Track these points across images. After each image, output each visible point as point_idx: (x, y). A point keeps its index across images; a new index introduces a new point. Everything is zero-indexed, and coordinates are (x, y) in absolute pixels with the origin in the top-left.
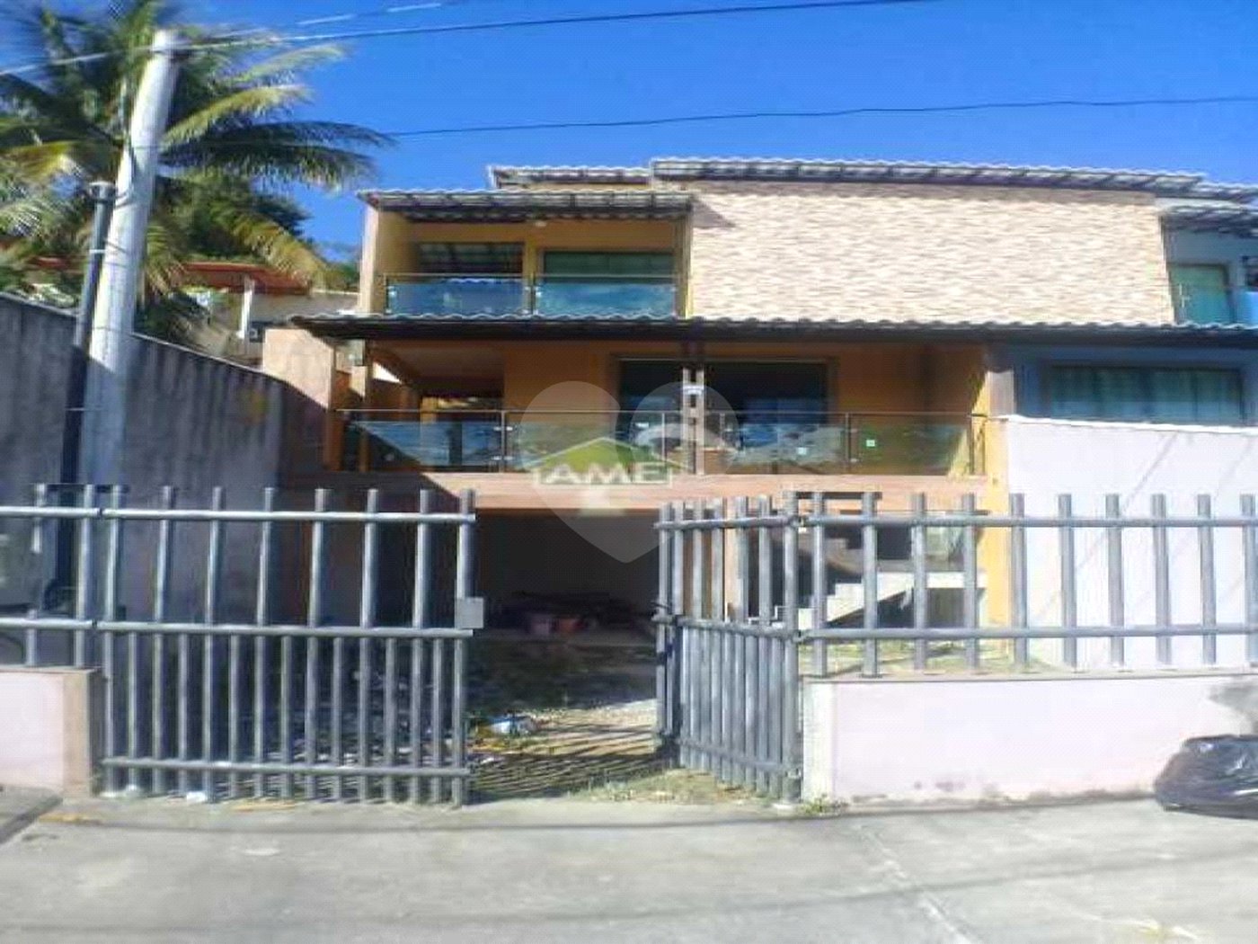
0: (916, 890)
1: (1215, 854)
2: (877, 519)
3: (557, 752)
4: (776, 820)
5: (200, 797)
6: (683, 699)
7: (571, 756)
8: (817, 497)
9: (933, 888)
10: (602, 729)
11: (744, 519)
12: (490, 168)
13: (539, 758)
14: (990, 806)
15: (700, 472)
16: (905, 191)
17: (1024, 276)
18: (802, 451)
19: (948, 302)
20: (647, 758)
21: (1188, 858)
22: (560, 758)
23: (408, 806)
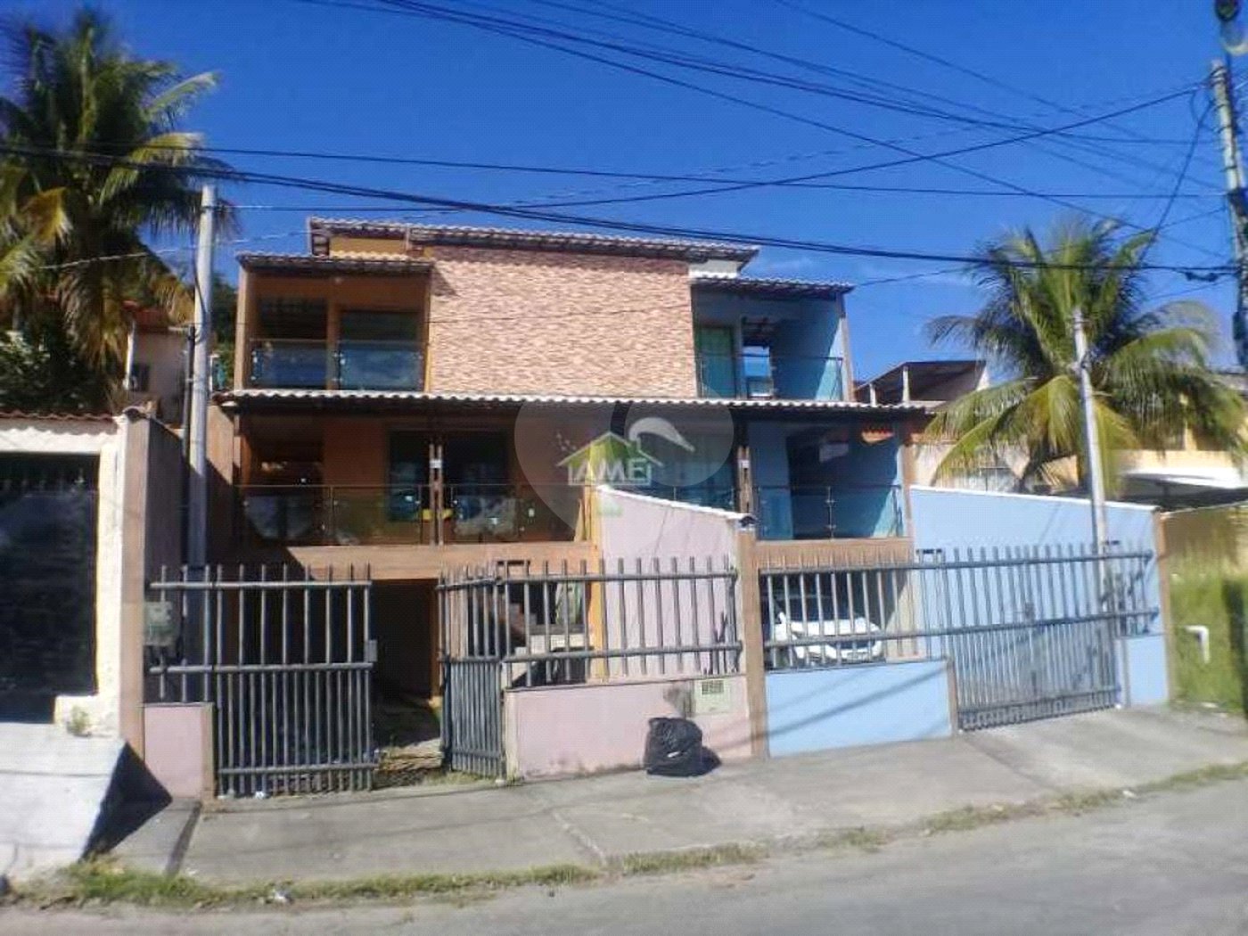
0: (551, 809)
1: (666, 791)
2: (531, 579)
3: (398, 768)
4: (497, 788)
5: (260, 794)
6: (453, 718)
7: (405, 769)
8: (506, 564)
9: (559, 807)
10: (410, 757)
11: (467, 582)
12: (308, 221)
13: (390, 772)
14: (581, 775)
15: (441, 543)
16: (551, 260)
17: (615, 345)
18: (495, 521)
19: (572, 371)
20: (437, 769)
21: (652, 792)
22: (400, 771)
23: (349, 793)
